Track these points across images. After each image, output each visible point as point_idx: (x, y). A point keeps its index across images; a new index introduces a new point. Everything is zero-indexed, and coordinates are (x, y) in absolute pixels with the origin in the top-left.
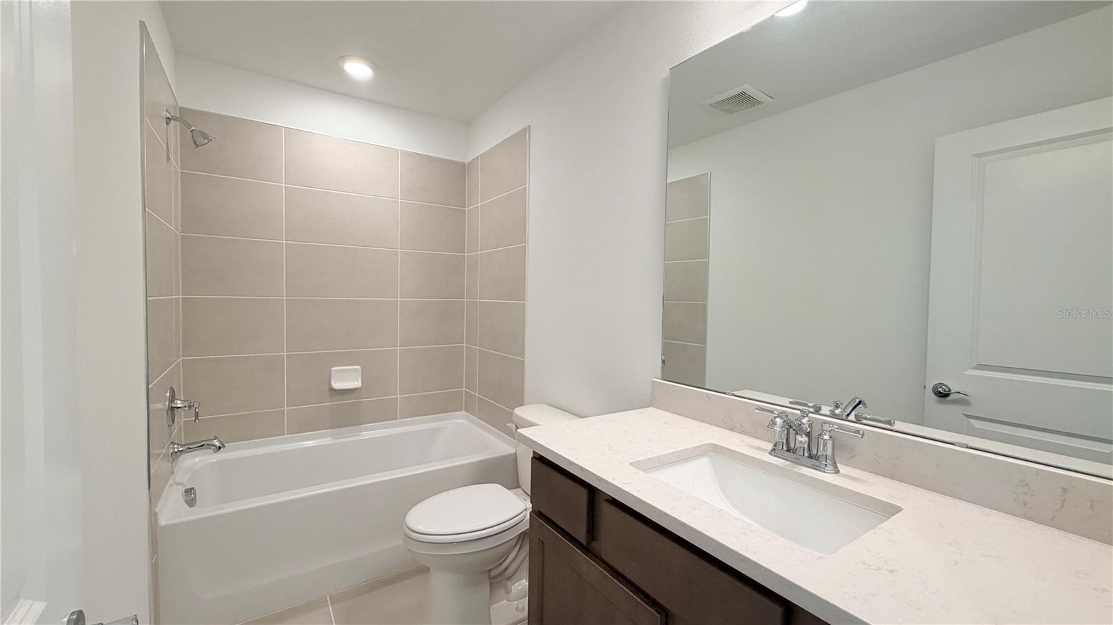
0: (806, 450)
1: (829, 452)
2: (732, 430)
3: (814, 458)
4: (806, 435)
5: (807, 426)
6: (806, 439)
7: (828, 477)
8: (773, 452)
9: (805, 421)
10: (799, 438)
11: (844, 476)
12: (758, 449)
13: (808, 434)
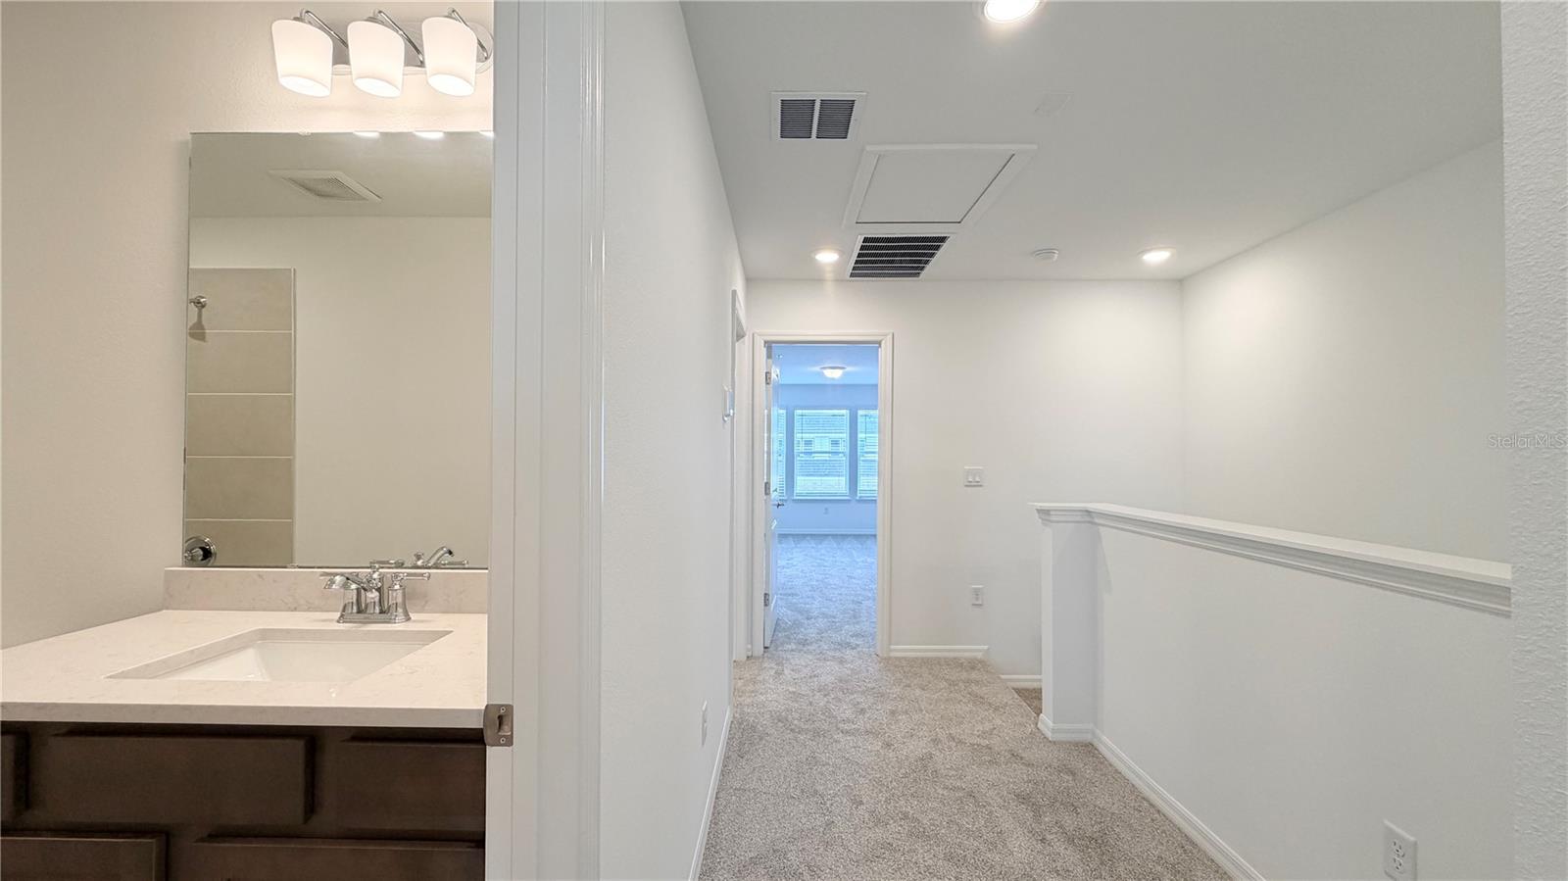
0: (377, 603)
1: (400, 600)
2: (295, 609)
3: (385, 611)
4: (377, 590)
5: (377, 581)
6: (377, 594)
7: (399, 626)
8: (342, 619)
9: (375, 576)
10: (369, 595)
11: (414, 621)
12: (327, 620)
13: (379, 590)
